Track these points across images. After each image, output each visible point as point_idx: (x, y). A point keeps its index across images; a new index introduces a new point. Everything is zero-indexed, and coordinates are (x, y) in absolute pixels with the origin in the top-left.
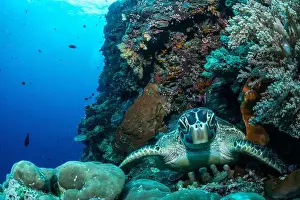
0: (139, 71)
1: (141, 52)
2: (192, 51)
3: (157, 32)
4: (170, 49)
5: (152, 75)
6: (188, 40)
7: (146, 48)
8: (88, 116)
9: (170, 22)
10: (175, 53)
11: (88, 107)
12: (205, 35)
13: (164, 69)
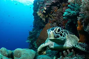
0: (44, 19)
1: (44, 13)
2: (60, 12)
3: (48, 7)
4: (53, 12)
5: (48, 21)
6: (58, 9)
7: (45, 12)
8: (30, 34)
9: (52, 3)
10: (55, 13)
11: (30, 32)
12: (64, 7)
13: (52, 18)
